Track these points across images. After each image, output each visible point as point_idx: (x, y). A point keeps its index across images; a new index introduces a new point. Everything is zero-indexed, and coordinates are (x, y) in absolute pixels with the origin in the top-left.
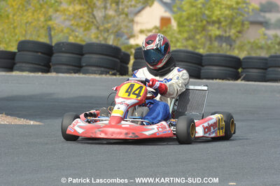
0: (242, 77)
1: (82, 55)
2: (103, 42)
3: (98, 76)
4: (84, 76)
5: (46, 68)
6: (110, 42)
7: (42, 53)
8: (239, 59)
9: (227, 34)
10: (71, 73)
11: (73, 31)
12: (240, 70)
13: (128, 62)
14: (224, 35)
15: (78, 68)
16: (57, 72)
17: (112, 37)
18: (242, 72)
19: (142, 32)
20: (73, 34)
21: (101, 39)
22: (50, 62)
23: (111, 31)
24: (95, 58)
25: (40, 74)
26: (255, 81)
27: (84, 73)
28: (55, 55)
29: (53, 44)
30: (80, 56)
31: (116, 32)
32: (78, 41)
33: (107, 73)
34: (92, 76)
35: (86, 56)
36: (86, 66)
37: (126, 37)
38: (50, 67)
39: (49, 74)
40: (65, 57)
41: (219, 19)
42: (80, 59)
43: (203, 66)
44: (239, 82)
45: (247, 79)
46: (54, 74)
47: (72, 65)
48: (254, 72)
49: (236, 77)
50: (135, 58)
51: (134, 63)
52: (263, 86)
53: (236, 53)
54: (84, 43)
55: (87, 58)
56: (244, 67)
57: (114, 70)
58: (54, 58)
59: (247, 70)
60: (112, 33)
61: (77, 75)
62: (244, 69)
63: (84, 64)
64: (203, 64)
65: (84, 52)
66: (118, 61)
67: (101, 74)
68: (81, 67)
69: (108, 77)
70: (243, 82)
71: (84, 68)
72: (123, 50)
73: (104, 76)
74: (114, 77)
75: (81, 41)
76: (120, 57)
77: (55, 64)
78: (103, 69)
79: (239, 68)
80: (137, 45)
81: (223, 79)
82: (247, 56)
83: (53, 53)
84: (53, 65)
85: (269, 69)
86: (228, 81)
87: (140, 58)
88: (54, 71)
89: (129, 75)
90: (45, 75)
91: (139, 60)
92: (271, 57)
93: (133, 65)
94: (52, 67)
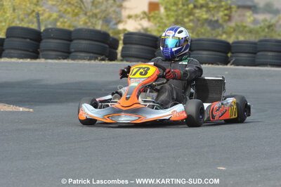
0: (232, 62)
1: (71, 41)
2: (91, 28)
3: (86, 62)
4: (72, 62)
5: (35, 55)
6: (98, 28)
7: (31, 39)
8: (228, 43)
9: (216, 18)
10: (60, 59)
11: (61, 17)
12: (229, 55)
13: (116, 48)
15: (66, 54)
16: (46, 58)
17: (100, 22)
18: (231, 56)
19: (130, 17)
20: (61, 20)
21: (89, 24)
22: (39, 48)
24: (84, 44)
25: (29, 60)
26: (245, 66)
27: (73, 59)
28: (44, 41)
29: (42, 31)
30: (68, 42)
31: (105, 17)
32: (66, 27)
33: (96, 59)
34: (81, 62)
35: (75, 41)
36: (75, 51)
37: (114, 22)
38: (38, 53)
39: (38, 61)
40: (53, 43)
42: (69, 45)
43: (192, 51)
44: (229, 66)
45: (236, 64)
46: (42, 61)
47: (61, 51)
48: (244, 56)
49: (226, 62)
50: (125, 43)
51: (123, 48)
52: (253, 70)
53: (224, 37)
54: (72, 29)
55: (76, 44)
56: (233, 51)
57: (102, 55)
58: (43, 44)
59: (235, 54)
60: (100, 18)
61: (66, 61)
62: (233, 53)
63: (73, 50)
64: (192, 49)
65: (72, 38)
66: (107, 46)
67: (90, 59)
68: (69, 53)
69: (97, 62)
70: (232, 67)
71: (73, 54)
72: (111, 35)
73: (93, 62)
74: (103, 62)
75: (69, 26)
76: (109, 42)
77: (44, 50)
78: (92, 55)
79: (228, 53)
80: (125, 30)
81: (212, 64)
82: (236, 40)
83: (41, 40)
84: (41, 51)
85: (258, 54)
86: (217, 66)
87: (129, 43)
88: (43, 58)
89: (118, 61)
90: (34, 61)
91: (128, 46)
92: (261, 41)
93: (122, 51)
94: (41, 54)
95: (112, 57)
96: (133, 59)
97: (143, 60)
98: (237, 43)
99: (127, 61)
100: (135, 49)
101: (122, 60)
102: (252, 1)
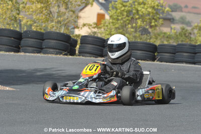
0: (157, 59)
1: (43, 40)
2: (58, 31)
3: (54, 56)
4: (44, 55)
5: (17, 49)
6: (62, 32)
7: (14, 38)
8: (156, 46)
10: (35, 53)
11: (35, 23)
12: (156, 54)
13: (76, 47)
15: (40, 49)
17: (63, 28)
19: (84, 25)
20: (35, 25)
22: (20, 45)
23: (62, 23)
24: (53, 43)
25: (13, 53)
27: (44, 53)
28: (23, 40)
29: (22, 32)
30: (41, 41)
31: (66, 24)
33: (61, 53)
34: (50, 55)
35: (46, 41)
36: (46, 48)
37: (73, 27)
38: (20, 48)
39: (19, 54)
40: (31, 41)
42: (42, 43)
44: (156, 62)
45: (161, 60)
46: (22, 54)
47: (36, 47)
48: (167, 55)
49: (153, 59)
50: (81, 43)
51: (80, 46)
52: (173, 66)
53: (152, 41)
56: (159, 51)
57: (65, 51)
58: (22, 42)
59: (160, 54)
60: (63, 25)
61: (39, 55)
62: (158, 53)
63: (44, 47)
65: (44, 38)
66: (68, 44)
67: (56, 54)
68: (42, 49)
69: (61, 56)
70: (158, 63)
71: (44, 49)
72: (71, 35)
73: (58, 56)
74: (66, 56)
76: (70, 42)
77: (24, 46)
78: (58, 50)
82: (162, 43)
83: (22, 39)
84: (22, 47)
85: (177, 54)
86: (147, 62)
87: (84, 43)
88: (23, 52)
89: (76, 56)
90: (16, 54)
91: (83, 45)
92: (179, 45)
93: (79, 48)
94: (21, 49)
95: (72, 53)
96: (87, 55)
97: (94, 56)
98: (162, 46)
99: (83, 56)
100: (89, 47)
101: (79, 55)
102: (171, 15)
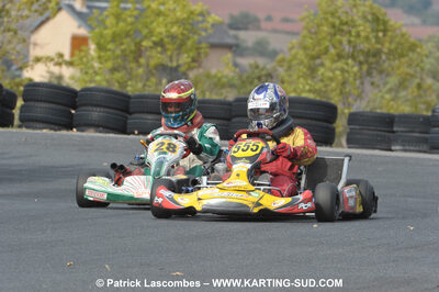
9: (174, 64)
14: (170, 64)
19: (38, 60)
41: (162, 40)
43: (130, 114)
64: (131, 110)
80: (31, 80)
87: (31, 100)
89: (14, 127)
93: (21, 111)
99: (27, 127)
100: (41, 109)
101: (20, 127)
102: (236, 37)
